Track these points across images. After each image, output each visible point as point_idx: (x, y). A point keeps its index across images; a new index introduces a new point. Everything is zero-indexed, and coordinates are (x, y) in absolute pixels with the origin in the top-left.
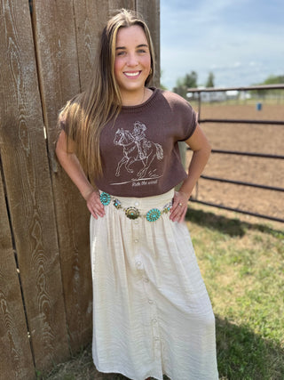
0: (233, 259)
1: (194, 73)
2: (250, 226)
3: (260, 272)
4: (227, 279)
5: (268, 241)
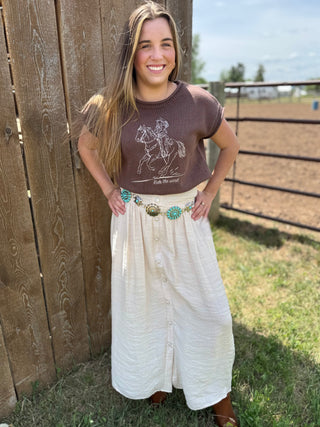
0: (268, 270)
1: (240, 66)
2: (289, 237)
3: (296, 285)
4: (259, 291)
5: (308, 253)
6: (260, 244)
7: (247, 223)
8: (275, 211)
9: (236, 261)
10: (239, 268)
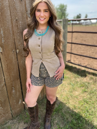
0: (81, 85)
1: (80, 14)
2: (89, 73)
3: (90, 91)
4: (77, 93)
5: (96, 79)
6: (79, 75)
7: (75, 68)
8: (86, 63)
9: (70, 81)
10: (71, 84)
